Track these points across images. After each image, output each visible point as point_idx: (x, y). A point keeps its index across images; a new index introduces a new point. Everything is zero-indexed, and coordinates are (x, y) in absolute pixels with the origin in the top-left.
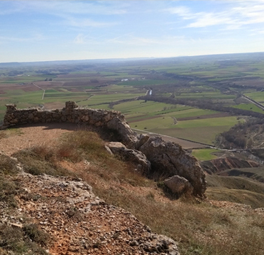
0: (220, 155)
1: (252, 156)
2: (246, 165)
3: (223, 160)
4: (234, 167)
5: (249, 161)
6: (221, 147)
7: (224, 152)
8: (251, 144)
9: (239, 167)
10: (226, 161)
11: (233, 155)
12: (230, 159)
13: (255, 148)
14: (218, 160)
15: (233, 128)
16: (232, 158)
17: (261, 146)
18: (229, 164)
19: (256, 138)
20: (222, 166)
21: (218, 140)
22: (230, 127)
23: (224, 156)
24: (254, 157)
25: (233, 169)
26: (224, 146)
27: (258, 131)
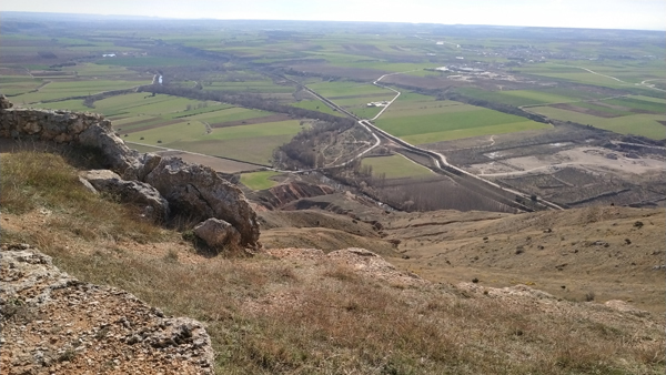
0: (282, 180)
1: (325, 179)
2: (319, 192)
3: (287, 187)
4: (304, 196)
5: (321, 186)
6: (282, 167)
7: (286, 175)
8: (322, 160)
9: (310, 196)
10: (291, 188)
11: (300, 179)
12: (296, 185)
13: (327, 166)
14: (279, 188)
15: (295, 138)
16: (300, 184)
17: (335, 164)
18: (295, 192)
19: (328, 152)
20: (286, 196)
21: (277, 157)
22: (291, 137)
23: (287, 182)
24: (328, 180)
25: (301, 199)
26: (286, 166)
27: (329, 141)
